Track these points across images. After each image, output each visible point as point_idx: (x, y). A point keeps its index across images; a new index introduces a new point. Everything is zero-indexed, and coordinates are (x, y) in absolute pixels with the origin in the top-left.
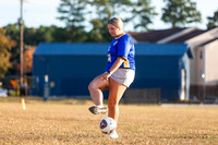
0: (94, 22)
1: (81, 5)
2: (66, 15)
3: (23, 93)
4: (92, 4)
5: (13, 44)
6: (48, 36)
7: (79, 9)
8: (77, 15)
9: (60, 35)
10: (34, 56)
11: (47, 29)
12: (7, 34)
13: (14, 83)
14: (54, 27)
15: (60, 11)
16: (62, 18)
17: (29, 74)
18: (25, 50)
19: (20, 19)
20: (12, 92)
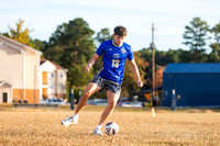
0: (212, 46)
1: (203, 32)
2: (190, 40)
3: (155, 104)
4: (211, 31)
5: (147, 64)
6: (176, 58)
7: (201, 35)
8: (199, 40)
9: (185, 57)
10: (164, 74)
11: (175, 52)
12: (141, 57)
13: (147, 96)
14: (180, 50)
15: (185, 37)
16: (187, 43)
17: (160, 89)
18: (156, 69)
19: (152, 44)
20: (146, 103)
